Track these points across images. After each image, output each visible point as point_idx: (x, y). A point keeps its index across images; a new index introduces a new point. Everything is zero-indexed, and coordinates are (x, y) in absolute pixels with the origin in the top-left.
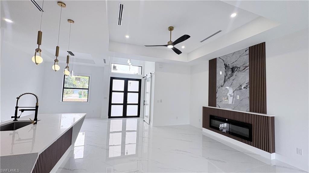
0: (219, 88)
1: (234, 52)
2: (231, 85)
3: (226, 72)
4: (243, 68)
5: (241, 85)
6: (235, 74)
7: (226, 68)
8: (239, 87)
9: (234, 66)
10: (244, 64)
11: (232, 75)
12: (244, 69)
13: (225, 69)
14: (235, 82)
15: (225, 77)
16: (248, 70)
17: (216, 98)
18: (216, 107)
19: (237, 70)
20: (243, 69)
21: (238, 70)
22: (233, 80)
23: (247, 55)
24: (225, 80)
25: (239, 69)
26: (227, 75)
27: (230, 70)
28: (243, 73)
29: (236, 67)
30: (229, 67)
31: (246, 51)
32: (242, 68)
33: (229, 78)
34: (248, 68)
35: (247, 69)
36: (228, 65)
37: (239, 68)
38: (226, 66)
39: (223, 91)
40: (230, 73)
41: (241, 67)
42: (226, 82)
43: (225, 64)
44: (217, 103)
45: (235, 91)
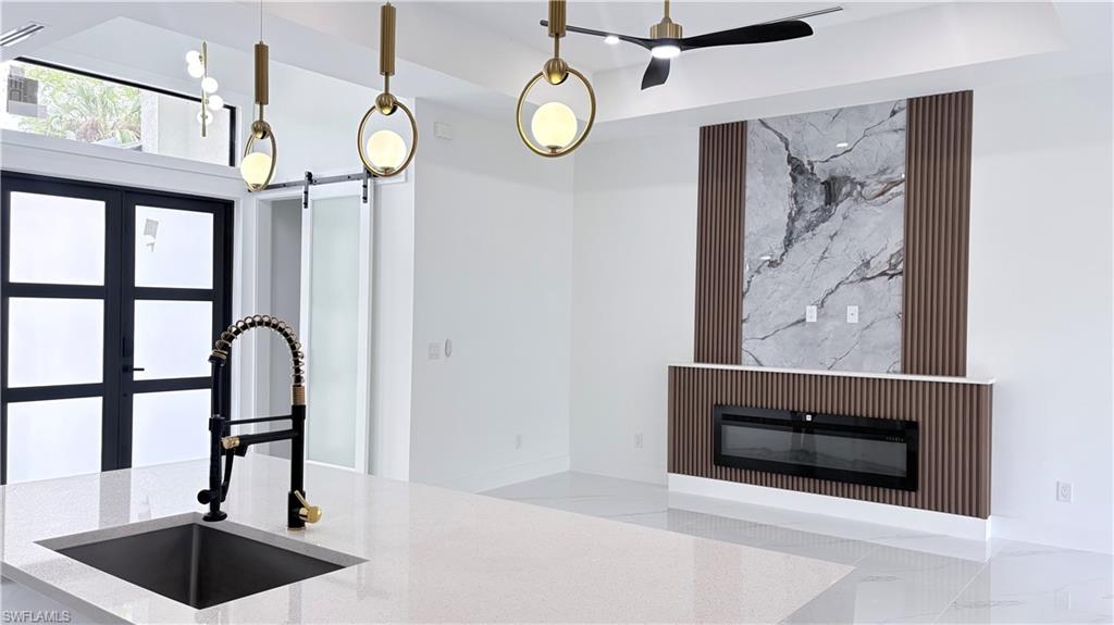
0: (758, 272)
1: (841, 110)
2: (822, 258)
3: (795, 196)
4: (880, 187)
5: (868, 262)
6: (841, 208)
7: (800, 178)
8: (858, 269)
9: (838, 173)
10: (883, 172)
11: (825, 214)
12: (882, 193)
13: (794, 180)
14: (838, 246)
15: (792, 220)
16: (901, 200)
17: (738, 321)
18: (738, 362)
19: (849, 194)
20: (877, 192)
21: (855, 193)
22: (832, 238)
23: (896, 131)
24: (790, 233)
25: (859, 187)
26: (800, 211)
27: (818, 188)
28: (875, 208)
29: (847, 179)
30: (812, 174)
31: (894, 113)
32: (875, 187)
33: (810, 227)
34: (902, 188)
35: (898, 194)
36: (810, 163)
37: (862, 185)
38: (798, 169)
39: (781, 288)
40: (816, 201)
41: (868, 181)
42: (797, 246)
43: (790, 160)
44: (744, 346)
45: (837, 287)
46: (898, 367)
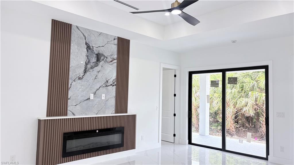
0: (74, 81)
1: (101, 33)
2: (95, 78)
3: (87, 56)
4: (111, 60)
5: (108, 81)
6: (101, 63)
7: (89, 51)
8: (105, 83)
9: (101, 52)
10: (112, 55)
11: (96, 65)
12: (111, 61)
13: (87, 51)
14: (100, 75)
15: (86, 64)
17: (67, 99)
18: (66, 115)
19: (103, 60)
20: (110, 61)
21: (105, 60)
22: (98, 72)
23: (115, 44)
24: (86, 68)
25: (106, 58)
26: (89, 62)
27: (95, 55)
28: (110, 65)
29: (103, 55)
30: (93, 50)
31: (114, 39)
32: (109, 59)
33: (92, 68)
34: (116, 61)
35: (115, 63)
36: (92, 46)
37: (107, 58)
38: (88, 48)
39: (82, 87)
40: (94, 60)
41: (108, 57)
42: (88, 73)
43: (86, 44)
44: (69, 109)
45: (99, 88)
46: (114, 112)
